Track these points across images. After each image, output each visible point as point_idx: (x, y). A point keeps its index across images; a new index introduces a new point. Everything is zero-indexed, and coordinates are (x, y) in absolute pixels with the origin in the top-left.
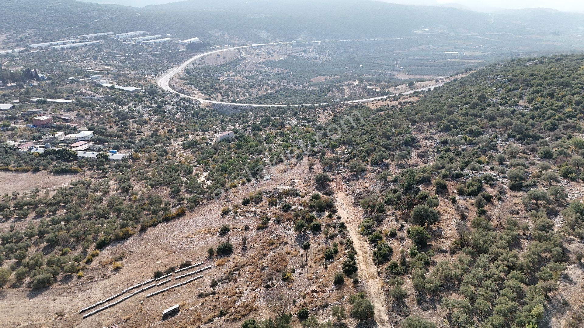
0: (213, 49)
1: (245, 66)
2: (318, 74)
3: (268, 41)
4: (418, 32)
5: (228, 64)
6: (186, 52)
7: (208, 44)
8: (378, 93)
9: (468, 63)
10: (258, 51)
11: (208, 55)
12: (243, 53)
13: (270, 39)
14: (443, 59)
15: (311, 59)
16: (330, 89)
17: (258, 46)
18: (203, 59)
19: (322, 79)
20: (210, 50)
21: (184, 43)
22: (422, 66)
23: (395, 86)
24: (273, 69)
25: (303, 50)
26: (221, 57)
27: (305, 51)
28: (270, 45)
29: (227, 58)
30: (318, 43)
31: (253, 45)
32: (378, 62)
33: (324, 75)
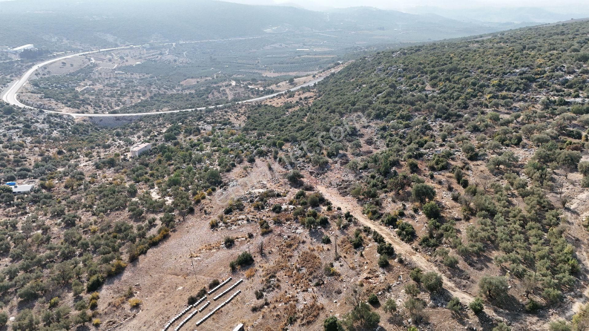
0: (54, 57)
1: (100, 74)
2: (186, 77)
3: (117, 45)
4: (268, 30)
5: (78, 72)
6: (22, 61)
7: (47, 52)
8: (262, 92)
9: (323, 58)
10: (108, 56)
11: (51, 64)
12: (92, 58)
13: (118, 43)
14: (299, 56)
15: (170, 62)
16: (208, 90)
17: (107, 51)
18: (45, 68)
19: (193, 82)
20: (51, 58)
21: (16, 51)
22: (282, 64)
23: (277, 84)
24: (132, 74)
25: (159, 52)
26: (68, 65)
27: (161, 54)
28: (120, 49)
29: (74, 66)
30: (172, 45)
31: (101, 50)
32: (239, 61)
33: (192, 78)
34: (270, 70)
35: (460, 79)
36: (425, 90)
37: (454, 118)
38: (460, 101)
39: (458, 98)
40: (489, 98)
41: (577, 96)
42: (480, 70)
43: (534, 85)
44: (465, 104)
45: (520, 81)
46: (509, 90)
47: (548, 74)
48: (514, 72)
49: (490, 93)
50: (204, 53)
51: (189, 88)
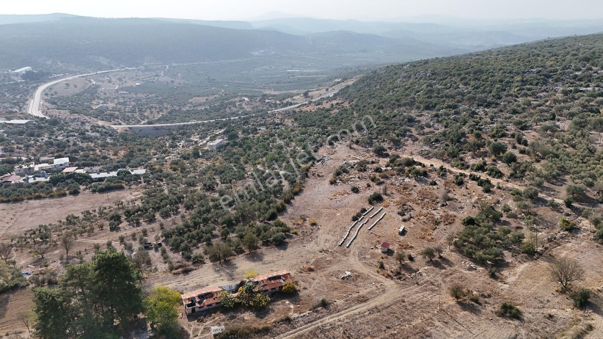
0: (55, 79)
1: (105, 94)
2: (191, 96)
3: (112, 68)
4: (256, 53)
5: (85, 92)
6: (26, 83)
7: (49, 74)
10: (107, 78)
11: (55, 85)
12: (92, 80)
13: (113, 66)
15: (167, 83)
16: (223, 106)
17: (103, 73)
18: (51, 89)
19: (202, 100)
20: (51, 80)
21: (17, 74)
22: (280, 83)
23: (291, 97)
24: (137, 94)
25: (154, 74)
26: (72, 86)
27: (157, 76)
28: (116, 72)
29: (78, 87)
30: (166, 67)
31: (98, 72)
32: (237, 82)
33: (199, 96)
34: (270, 89)
35: (487, 78)
36: (459, 88)
37: (494, 105)
38: (493, 93)
39: (491, 92)
40: (518, 91)
41: (588, 86)
42: (502, 71)
43: (550, 80)
44: (498, 95)
45: (539, 77)
46: (531, 84)
47: (560, 71)
48: (532, 71)
49: (517, 86)
50: (198, 75)
51: (200, 105)
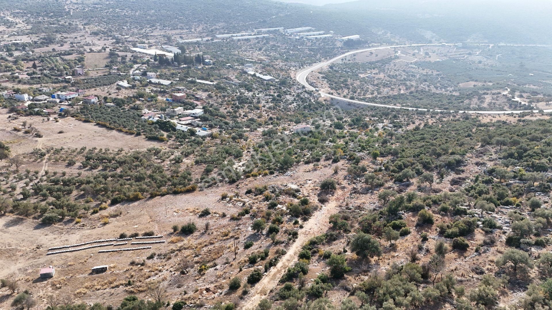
0: (369, 47)
1: (395, 65)
3: (431, 42)
5: (377, 62)
6: (342, 48)
7: (366, 42)
10: (416, 51)
11: (362, 52)
12: (399, 52)
13: (433, 40)
15: (474, 62)
16: (471, 96)
17: (418, 46)
18: (354, 55)
19: (471, 84)
20: (366, 47)
21: (343, 40)
24: (423, 70)
25: (468, 52)
26: (374, 55)
27: (470, 54)
28: (433, 46)
29: (378, 56)
30: (489, 46)
31: (413, 45)
